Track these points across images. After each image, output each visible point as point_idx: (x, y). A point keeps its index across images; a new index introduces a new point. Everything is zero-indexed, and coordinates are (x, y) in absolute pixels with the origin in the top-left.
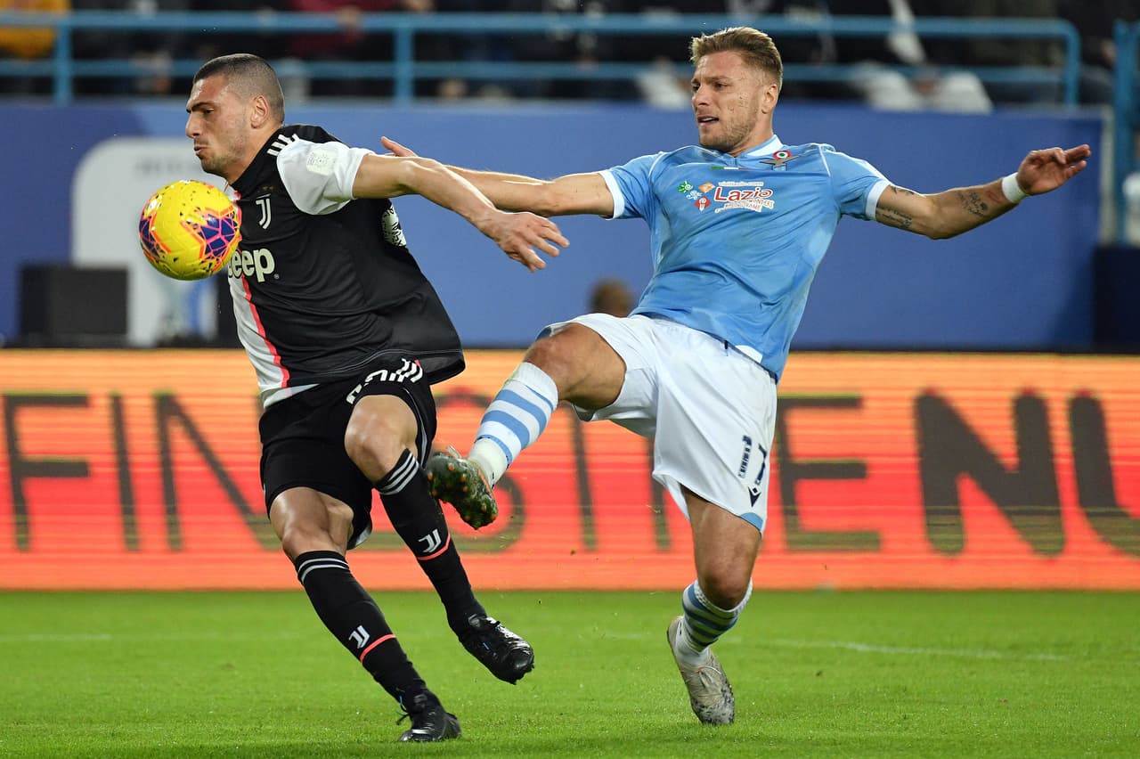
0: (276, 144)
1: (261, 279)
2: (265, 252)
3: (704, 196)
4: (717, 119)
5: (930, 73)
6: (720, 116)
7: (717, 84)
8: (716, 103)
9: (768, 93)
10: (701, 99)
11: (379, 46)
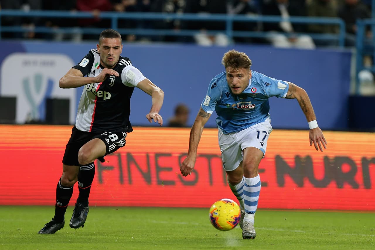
4: (240, 87)
5: (293, 36)
8: (239, 82)
11: (106, 23)
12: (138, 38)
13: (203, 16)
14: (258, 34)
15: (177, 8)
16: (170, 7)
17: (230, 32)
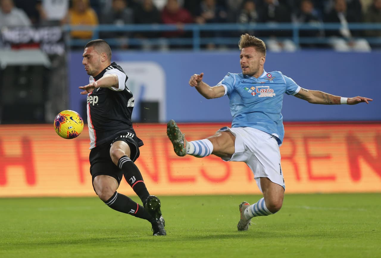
0: (109, 68)
1: (93, 105)
2: (97, 97)
3: (253, 91)
4: (248, 67)
6: (249, 66)
7: (248, 57)
8: (248, 62)
9: (262, 59)
10: (243, 61)
12: (217, 46)
13: (272, 26)
14: (320, 39)
15: (250, 18)
16: (244, 18)
17: (297, 38)
